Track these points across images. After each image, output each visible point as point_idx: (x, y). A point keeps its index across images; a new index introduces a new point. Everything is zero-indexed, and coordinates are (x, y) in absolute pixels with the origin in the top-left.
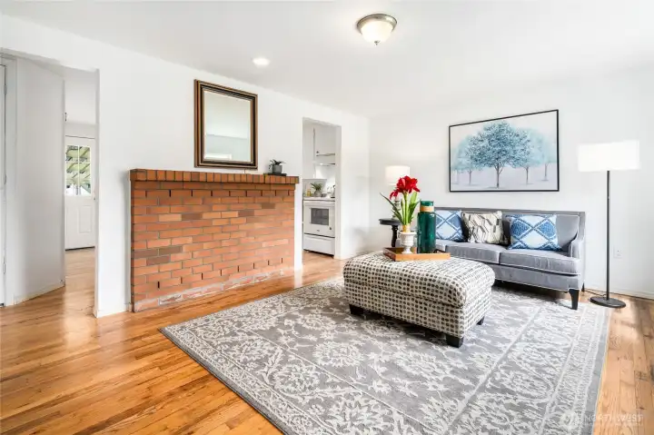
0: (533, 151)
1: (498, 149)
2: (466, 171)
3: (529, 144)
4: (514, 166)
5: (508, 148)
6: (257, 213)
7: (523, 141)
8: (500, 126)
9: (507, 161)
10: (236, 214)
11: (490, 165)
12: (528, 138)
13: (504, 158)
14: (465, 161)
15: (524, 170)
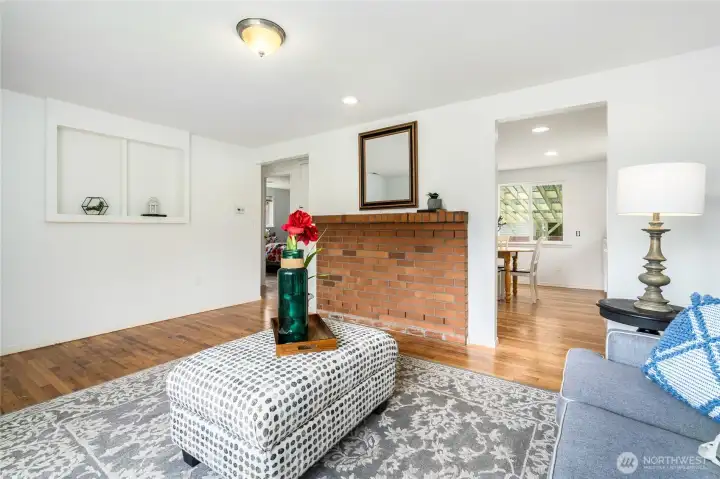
6: (409, 256)
10: (386, 255)
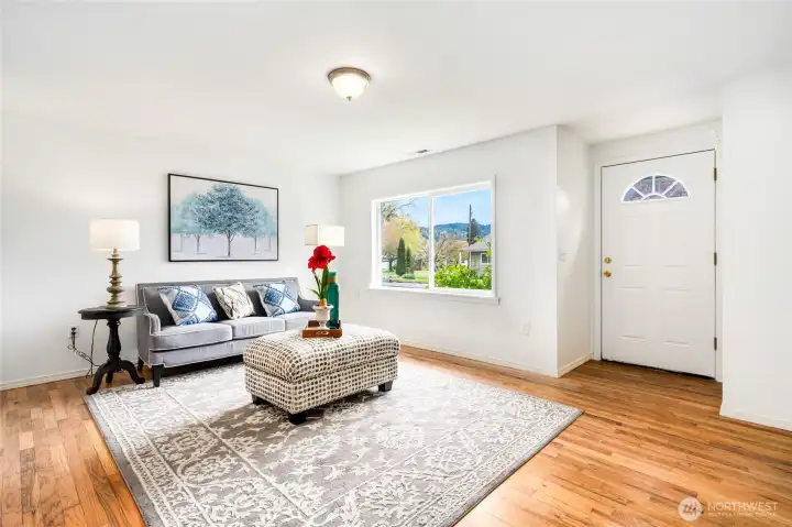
0: (260, 222)
1: (229, 214)
2: (192, 235)
3: (257, 215)
4: (245, 234)
5: (239, 216)
7: (252, 212)
8: (232, 190)
9: (238, 229)
11: (221, 232)
12: (256, 209)
13: (235, 226)
14: (191, 223)
15: (253, 239)
